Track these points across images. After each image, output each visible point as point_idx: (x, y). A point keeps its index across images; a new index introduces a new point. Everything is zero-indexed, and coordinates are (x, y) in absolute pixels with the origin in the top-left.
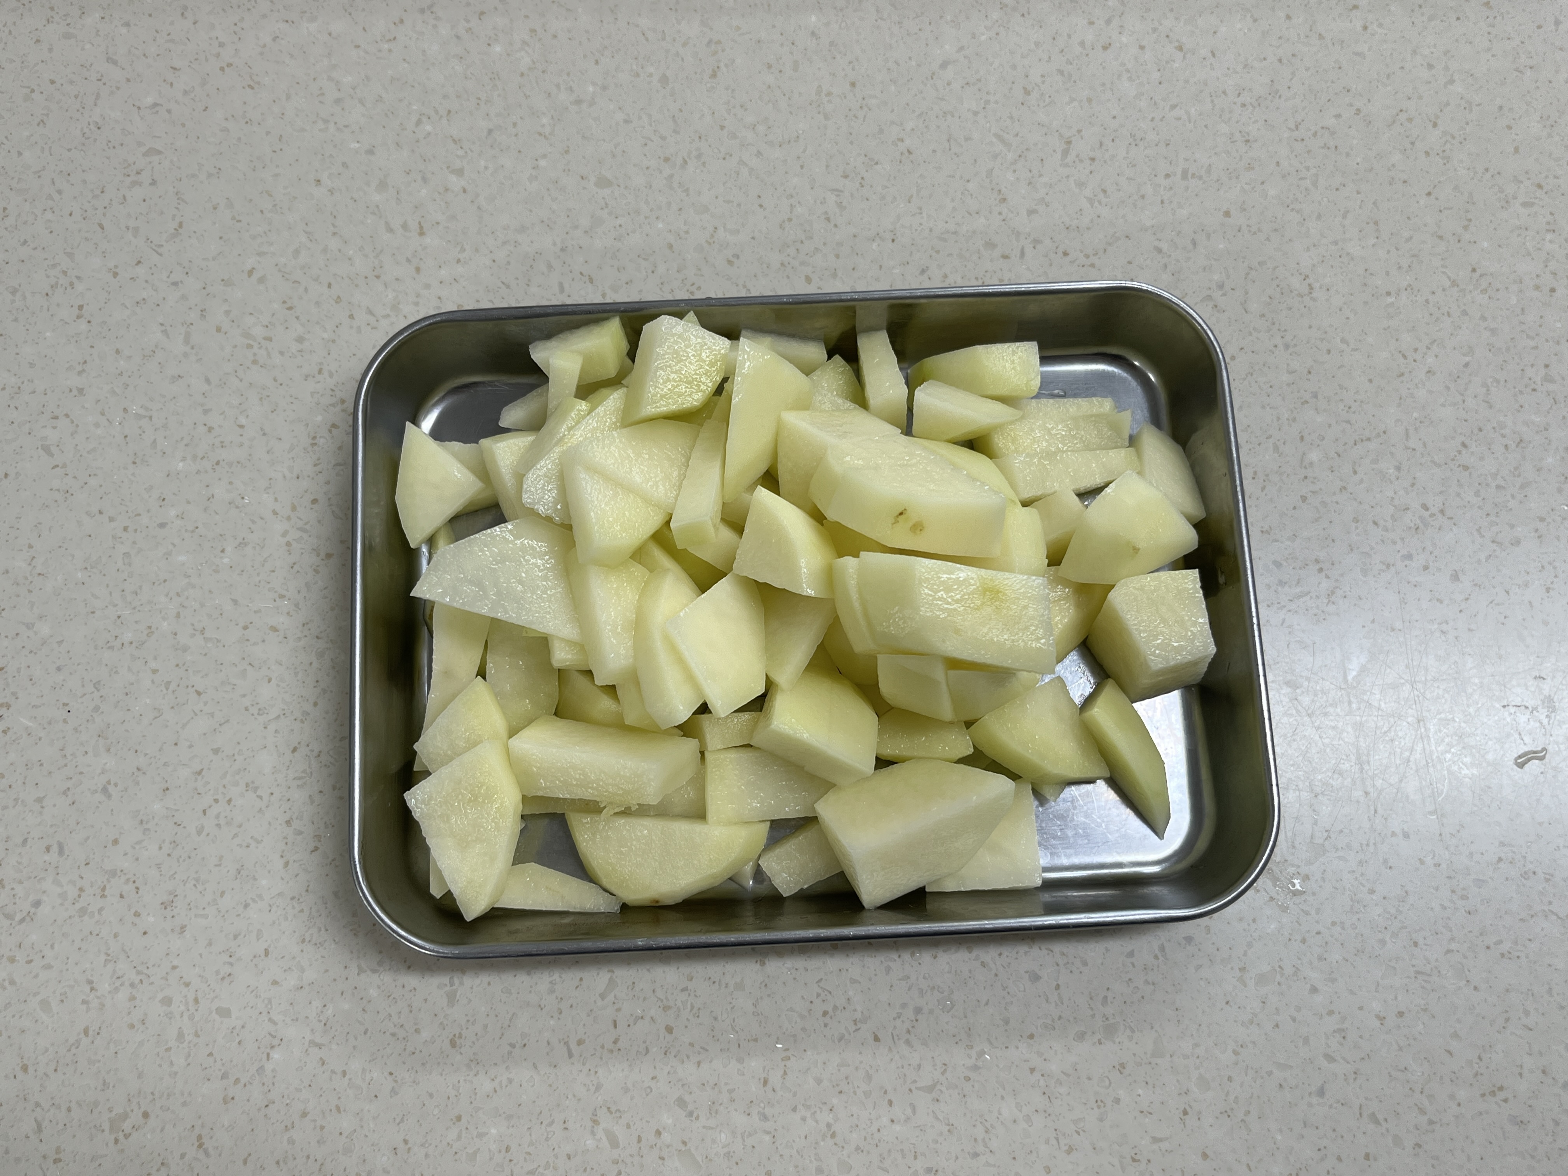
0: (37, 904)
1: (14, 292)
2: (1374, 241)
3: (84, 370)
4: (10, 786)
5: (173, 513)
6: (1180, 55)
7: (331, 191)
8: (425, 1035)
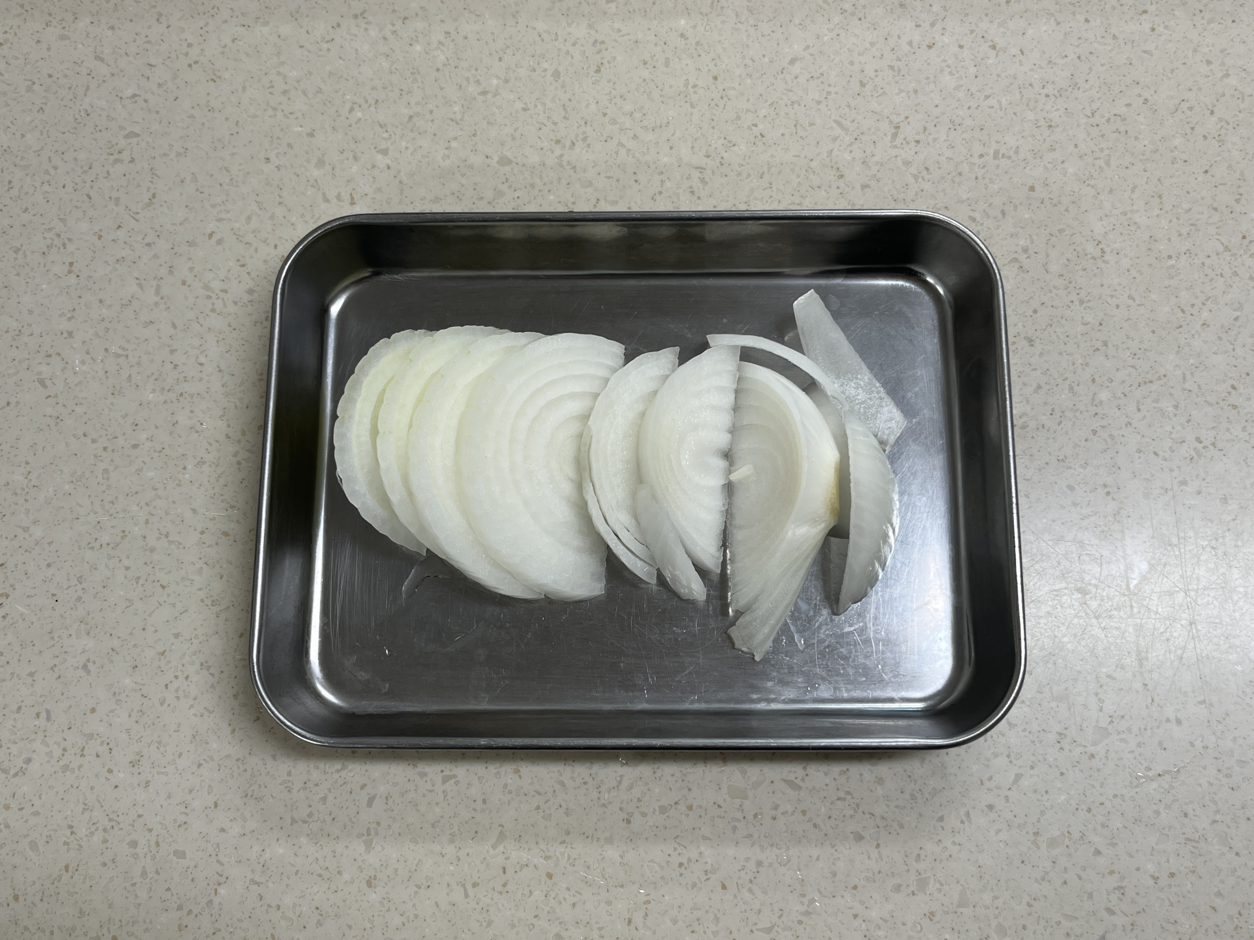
0: (28, 761)
1: (17, 251)
2: (1157, 212)
3: (72, 317)
4: (8, 663)
5: (144, 436)
6: (993, 53)
7: (278, 167)
8: (346, 876)
